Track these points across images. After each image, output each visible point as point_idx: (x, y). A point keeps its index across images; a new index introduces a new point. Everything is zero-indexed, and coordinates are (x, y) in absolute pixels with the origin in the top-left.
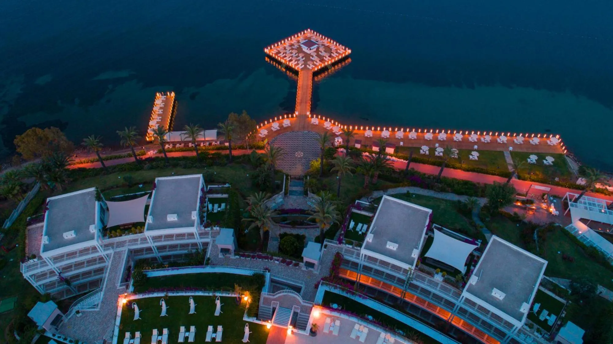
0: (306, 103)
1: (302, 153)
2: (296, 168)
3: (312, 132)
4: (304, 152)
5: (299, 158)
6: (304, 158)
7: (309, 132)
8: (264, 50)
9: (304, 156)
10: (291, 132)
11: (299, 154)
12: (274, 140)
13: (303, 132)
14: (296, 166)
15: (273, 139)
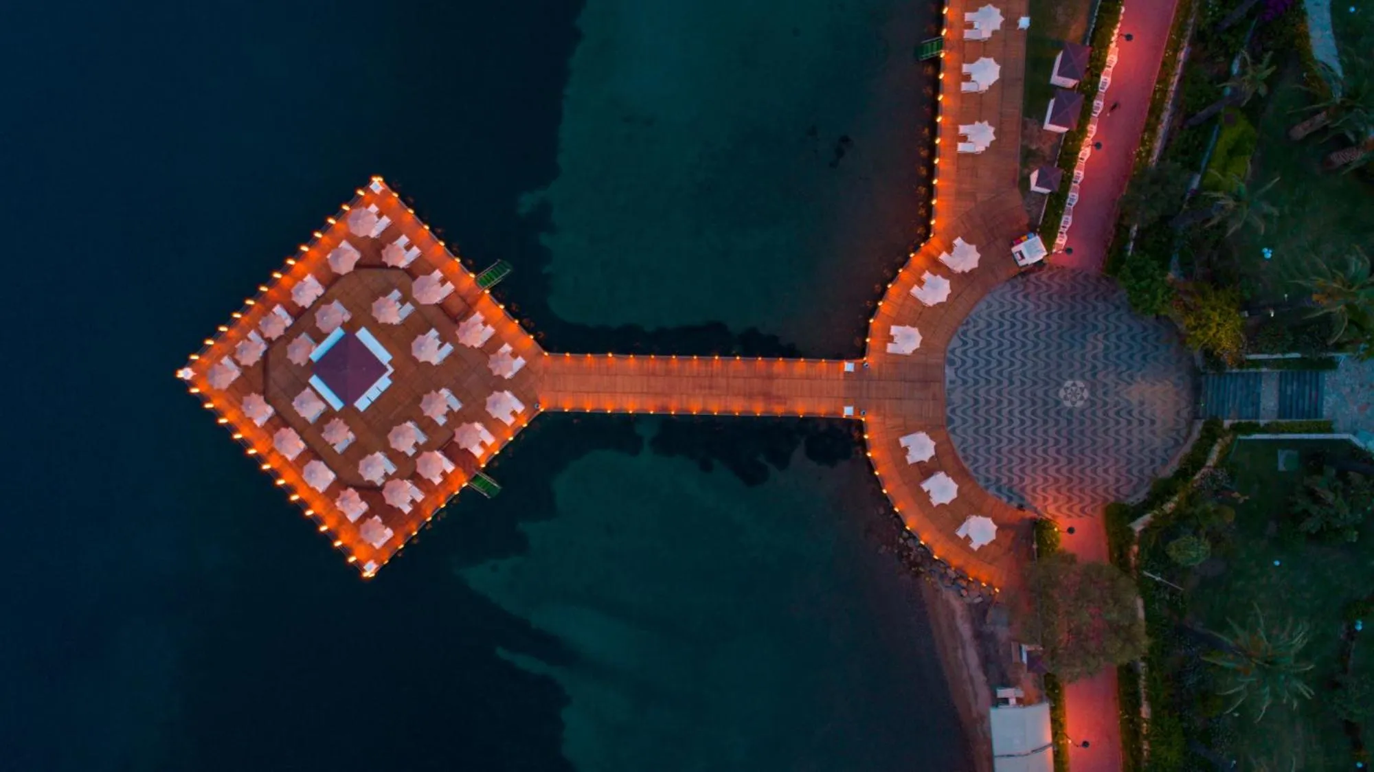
0: (771, 377)
1: (1068, 383)
2: (1142, 403)
3: (953, 351)
4: (1059, 375)
5: (1093, 393)
6: (1094, 375)
7: (952, 363)
8: (368, 579)
9: (1082, 377)
10: (953, 431)
11: (1074, 394)
12: (999, 490)
13: (952, 382)
14: (1135, 402)
15: (992, 491)
